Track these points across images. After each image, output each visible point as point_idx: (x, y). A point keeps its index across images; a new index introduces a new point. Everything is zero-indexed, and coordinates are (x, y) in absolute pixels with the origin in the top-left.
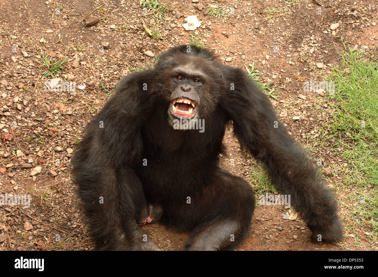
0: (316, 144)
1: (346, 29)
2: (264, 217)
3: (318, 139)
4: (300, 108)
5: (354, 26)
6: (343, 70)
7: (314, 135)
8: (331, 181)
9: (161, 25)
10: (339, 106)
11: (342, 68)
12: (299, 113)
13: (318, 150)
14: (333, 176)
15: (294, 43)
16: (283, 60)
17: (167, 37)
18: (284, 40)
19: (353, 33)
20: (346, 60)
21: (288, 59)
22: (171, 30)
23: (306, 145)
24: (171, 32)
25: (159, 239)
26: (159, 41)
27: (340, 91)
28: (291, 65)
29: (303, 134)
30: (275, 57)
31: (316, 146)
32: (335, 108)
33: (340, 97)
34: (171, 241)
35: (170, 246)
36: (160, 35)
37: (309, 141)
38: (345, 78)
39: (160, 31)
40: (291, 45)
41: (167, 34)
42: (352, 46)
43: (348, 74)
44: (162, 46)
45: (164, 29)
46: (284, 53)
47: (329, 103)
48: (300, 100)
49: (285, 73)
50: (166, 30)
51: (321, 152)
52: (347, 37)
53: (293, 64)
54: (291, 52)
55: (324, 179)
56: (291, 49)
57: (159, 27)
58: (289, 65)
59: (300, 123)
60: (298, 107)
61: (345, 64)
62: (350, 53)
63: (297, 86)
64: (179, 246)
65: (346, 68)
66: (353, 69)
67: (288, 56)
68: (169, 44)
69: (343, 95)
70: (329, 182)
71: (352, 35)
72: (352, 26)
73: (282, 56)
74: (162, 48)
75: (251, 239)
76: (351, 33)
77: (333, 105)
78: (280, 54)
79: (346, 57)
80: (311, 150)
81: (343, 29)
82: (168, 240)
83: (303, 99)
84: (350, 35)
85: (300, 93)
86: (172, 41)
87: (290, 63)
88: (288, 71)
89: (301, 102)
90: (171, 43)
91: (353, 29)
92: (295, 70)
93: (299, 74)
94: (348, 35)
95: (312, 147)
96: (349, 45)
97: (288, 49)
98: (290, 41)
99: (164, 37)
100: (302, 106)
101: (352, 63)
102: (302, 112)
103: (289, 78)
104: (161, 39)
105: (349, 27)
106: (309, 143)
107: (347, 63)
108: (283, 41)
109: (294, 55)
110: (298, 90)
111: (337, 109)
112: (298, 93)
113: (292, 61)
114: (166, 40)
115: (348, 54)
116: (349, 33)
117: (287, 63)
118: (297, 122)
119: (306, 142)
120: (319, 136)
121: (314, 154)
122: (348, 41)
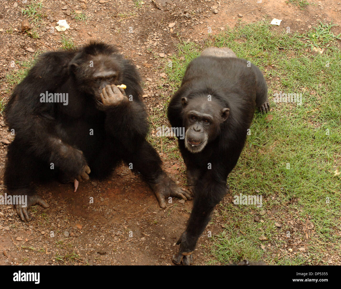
0: (161, 115)
1: (181, 27)
2: (123, 172)
3: (162, 111)
4: (148, 88)
5: (186, 25)
6: (179, 58)
7: (159, 108)
8: (173, 143)
9: (39, 28)
10: (178, 86)
11: (179, 57)
12: (148, 92)
13: (162, 119)
14: (175, 139)
15: (141, 39)
16: (134, 51)
17: (43, 37)
18: (133, 36)
19: (186, 30)
20: (181, 51)
21: (137, 51)
22: (46, 31)
23: (153, 116)
24: (46, 33)
25: (43, 193)
26: (38, 40)
27: (178, 74)
28: (140, 55)
29: (151, 108)
30: (127, 49)
31: (161, 117)
32: (175, 87)
33: (178, 79)
34: (53, 194)
35: (51, 197)
36: (38, 36)
37: (156, 113)
38: (181, 64)
39: (38, 32)
40: (139, 40)
41: (43, 34)
42: (186, 39)
43: (184, 61)
44: (40, 44)
45: (41, 30)
46: (134, 47)
47: (170, 84)
48: (148, 82)
49: (135, 61)
50: (43, 31)
51: (165, 122)
52: (181, 33)
53: (142, 55)
54: (139, 46)
55: (168, 141)
56: (140, 43)
57: (37, 29)
58: (138, 56)
59: (149, 100)
60: (147, 87)
61: (181, 53)
62: (184, 45)
63: (145, 72)
64: (59, 197)
65: (182, 57)
66: (187, 57)
67: (137, 48)
68: (45, 42)
69: (180, 77)
70: (172, 144)
71: (186, 32)
72: (185, 25)
73: (133, 49)
74: (40, 46)
75: (114, 189)
76: (185, 29)
77: (173, 85)
78: (131, 47)
79: (182, 48)
80: (158, 120)
81: (179, 27)
82: (50, 193)
83: (150, 81)
84: (184, 31)
85: (148, 77)
86: (48, 40)
87: (139, 54)
88: (138, 60)
89: (149, 83)
90: (47, 41)
91: (186, 26)
92: (143, 59)
93: (146, 62)
94: (182, 31)
95: (158, 117)
96: (183, 39)
97: (137, 43)
98: (138, 37)
99: (41, 37)
100: (149, 86)
101: (186, 53)
102: (150, 91)
103: (139, 65)
104: (39, 39)
105: (183, 25)
106: (155, 115)
107: (182, 52)
108: (133, 38)
109: (142, 48)
110: (146, 74)
111: (176, 88)
112: (146, 77)
113: (141, 52)
114: (43, 39)
115: (183, 46)
116: (183, 30)
117: (137, 54)
118: (146, 99)
119: (153, 114)
120: (163, 109)
121: (160, 123)
122: (182, 36)
